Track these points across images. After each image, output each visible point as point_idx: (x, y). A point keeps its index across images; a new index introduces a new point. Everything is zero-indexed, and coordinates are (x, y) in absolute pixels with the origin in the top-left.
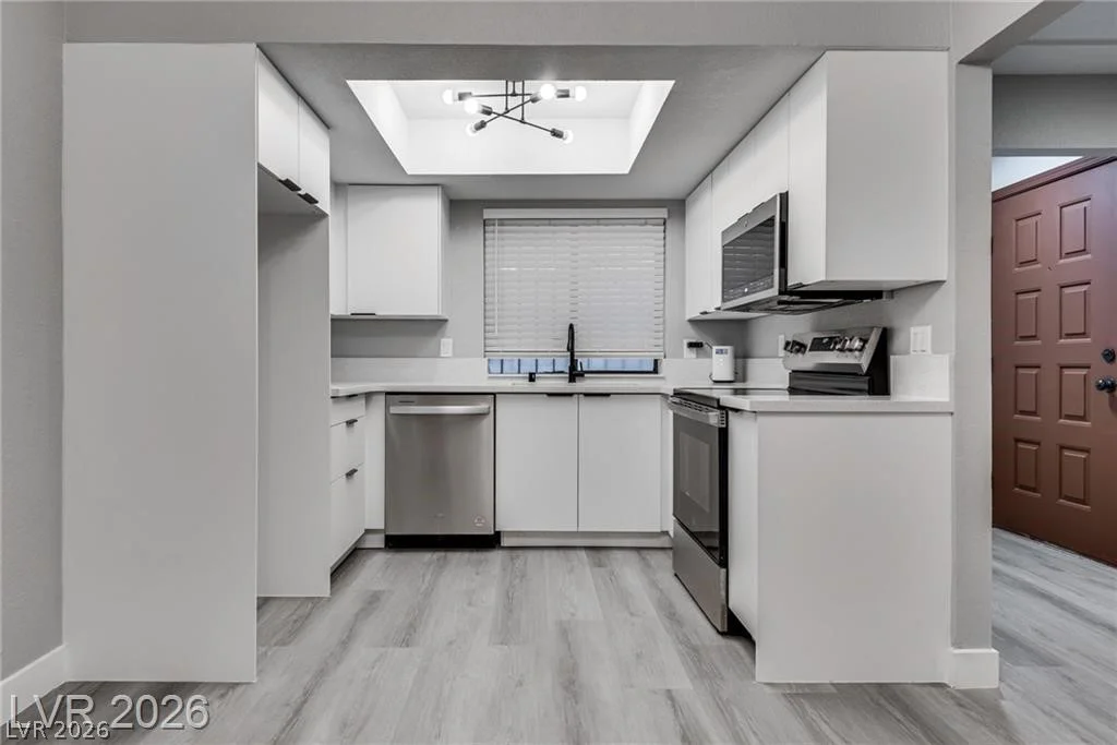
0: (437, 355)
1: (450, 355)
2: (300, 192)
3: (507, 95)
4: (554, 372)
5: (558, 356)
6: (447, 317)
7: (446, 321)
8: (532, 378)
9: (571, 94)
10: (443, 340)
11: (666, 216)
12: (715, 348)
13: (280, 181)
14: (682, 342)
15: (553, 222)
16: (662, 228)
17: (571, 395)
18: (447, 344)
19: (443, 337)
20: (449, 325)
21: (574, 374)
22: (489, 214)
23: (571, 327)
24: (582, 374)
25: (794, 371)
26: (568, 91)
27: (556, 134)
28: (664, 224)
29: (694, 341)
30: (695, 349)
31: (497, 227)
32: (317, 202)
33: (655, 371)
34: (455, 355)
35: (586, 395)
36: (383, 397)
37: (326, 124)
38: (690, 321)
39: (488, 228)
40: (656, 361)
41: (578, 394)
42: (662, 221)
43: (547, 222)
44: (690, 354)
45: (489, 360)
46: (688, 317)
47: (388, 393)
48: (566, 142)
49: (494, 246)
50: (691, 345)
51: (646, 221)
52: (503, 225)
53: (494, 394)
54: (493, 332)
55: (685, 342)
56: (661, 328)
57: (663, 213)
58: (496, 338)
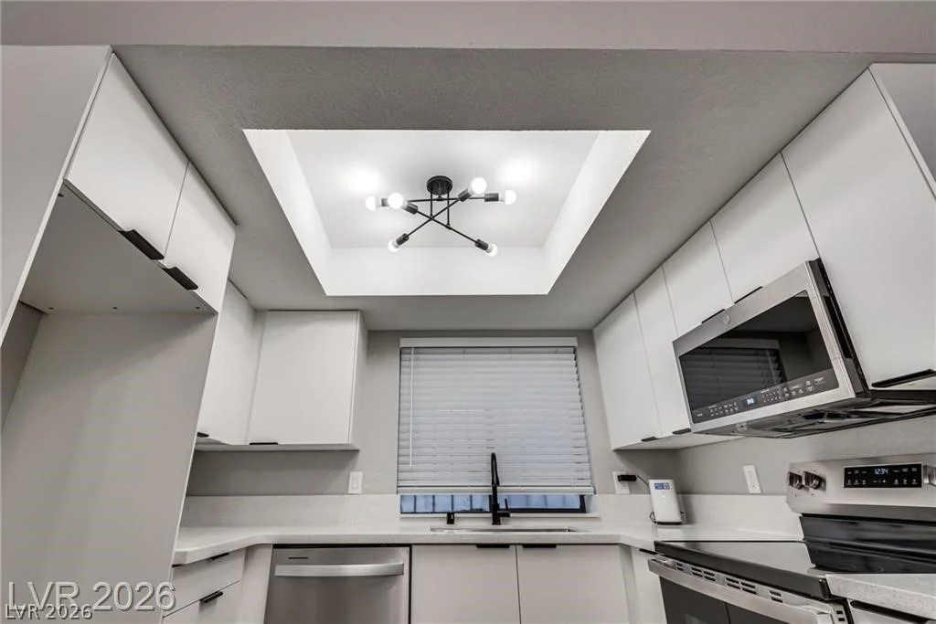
0: (344, 492)
1: (359, 491)
2: (161, 261)
3: (431, 200)
4: (472, 511)
5: (476, 492)
6: (359, 448)
7: (358, 451)
8: (450, 520)
9: (500, 197)
10: (353, 474)
11: (576, 345)
12: (652, 482)
13: (123, 233)
14: (612, 475)
15: (467, 350)
16: (574, 355)
17: (506, 546)
18: (356, 479)
19: (352, 470)
20: (361, 455)
21: (498, 513)
22: (405, 343)
23: (493, 457)
24: (506, 513)
25: (804, 515)
26: (497, 195)
27: (481, 245)
28: (574, 352)
29: (624, 473)
30: (627, 483)
31: (413, 356)
32: (196, 287)
33: (583, 509)
34: (365, 491)
35: (526, 546)
36: (269, 551)
37: (233, 219)
38: (618, 451)
39: (404, 356)
40: (582, 498)
41: (516, 544)
42: (572, 349)
43: (462, 350)
44: (622, 489)
45: (402, 496)
46: (613, 448)
47: (276, 546)
48: (490, 255)
49: (409, 373)
50: (623, 478)
51: (557, 349)
52: (418, 353)
53: (410, 545)
54: (408, 463)
55: (615, 475)
56: (585, 458)
57: (573, 342)
58: (411, 471)
